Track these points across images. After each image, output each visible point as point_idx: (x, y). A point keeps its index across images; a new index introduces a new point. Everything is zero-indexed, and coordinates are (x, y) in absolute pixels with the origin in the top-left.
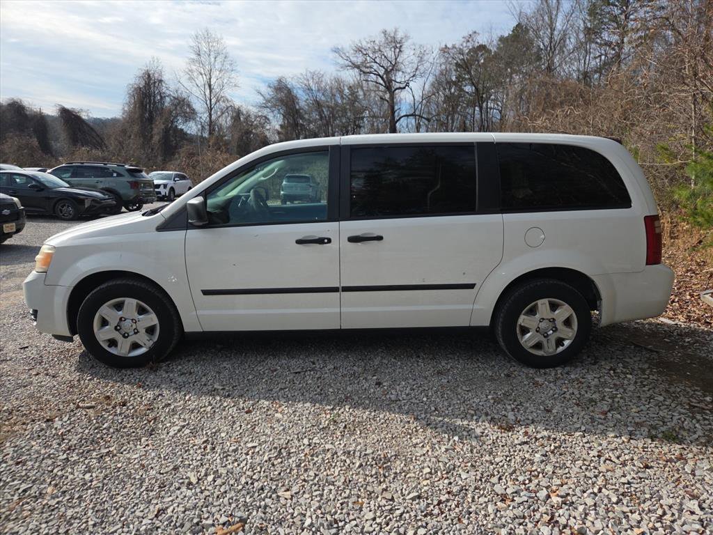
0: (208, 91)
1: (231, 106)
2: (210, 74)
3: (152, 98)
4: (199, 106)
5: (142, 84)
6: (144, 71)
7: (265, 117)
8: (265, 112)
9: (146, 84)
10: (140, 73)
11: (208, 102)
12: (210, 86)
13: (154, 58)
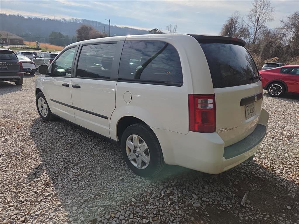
0: (257, 23)
1: (266, 30)
2: (259, 16)
3: (231, 29)
4: (251, 31)
5: (228, 23)
6: (230, 18)
7: (284, 34)
8: (283, 31)
9: (230, 23)
10: (229, 19)
11: (256, 29)
12: (258, 21)
13: (236, 11)
